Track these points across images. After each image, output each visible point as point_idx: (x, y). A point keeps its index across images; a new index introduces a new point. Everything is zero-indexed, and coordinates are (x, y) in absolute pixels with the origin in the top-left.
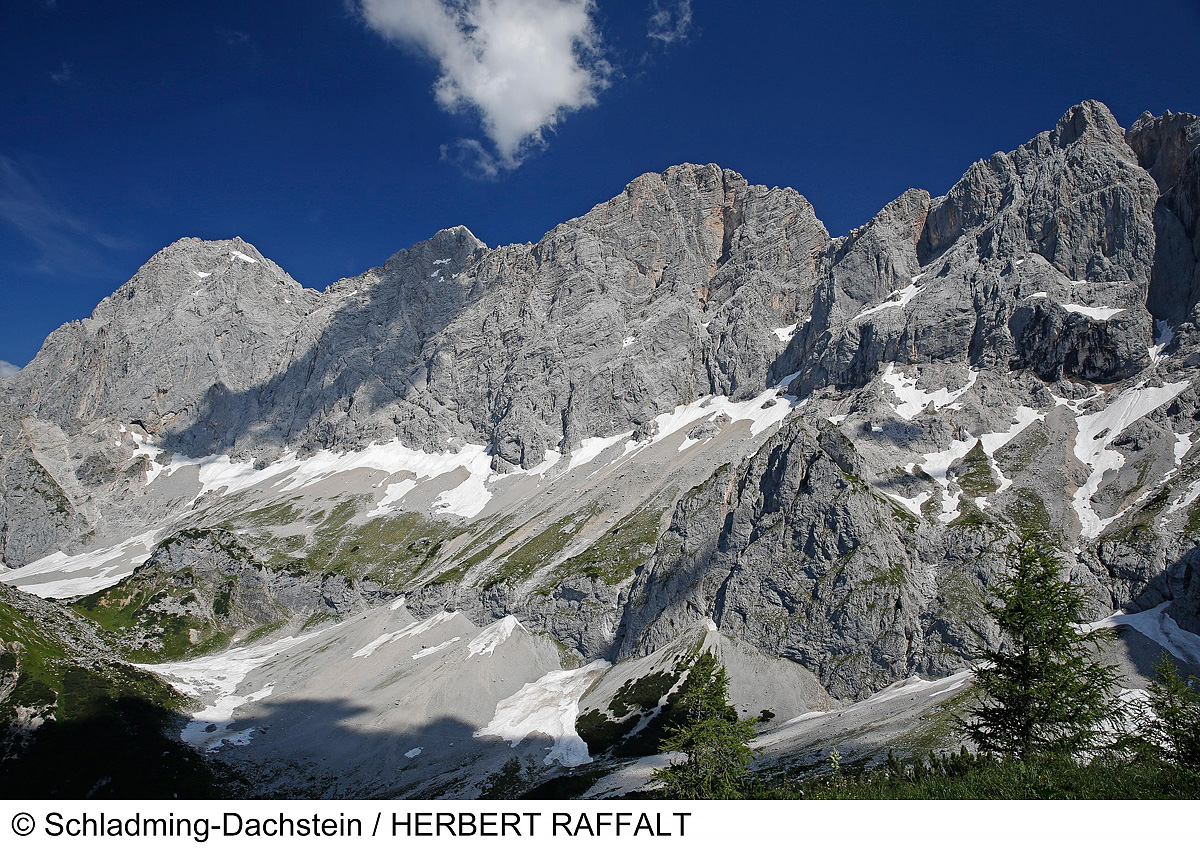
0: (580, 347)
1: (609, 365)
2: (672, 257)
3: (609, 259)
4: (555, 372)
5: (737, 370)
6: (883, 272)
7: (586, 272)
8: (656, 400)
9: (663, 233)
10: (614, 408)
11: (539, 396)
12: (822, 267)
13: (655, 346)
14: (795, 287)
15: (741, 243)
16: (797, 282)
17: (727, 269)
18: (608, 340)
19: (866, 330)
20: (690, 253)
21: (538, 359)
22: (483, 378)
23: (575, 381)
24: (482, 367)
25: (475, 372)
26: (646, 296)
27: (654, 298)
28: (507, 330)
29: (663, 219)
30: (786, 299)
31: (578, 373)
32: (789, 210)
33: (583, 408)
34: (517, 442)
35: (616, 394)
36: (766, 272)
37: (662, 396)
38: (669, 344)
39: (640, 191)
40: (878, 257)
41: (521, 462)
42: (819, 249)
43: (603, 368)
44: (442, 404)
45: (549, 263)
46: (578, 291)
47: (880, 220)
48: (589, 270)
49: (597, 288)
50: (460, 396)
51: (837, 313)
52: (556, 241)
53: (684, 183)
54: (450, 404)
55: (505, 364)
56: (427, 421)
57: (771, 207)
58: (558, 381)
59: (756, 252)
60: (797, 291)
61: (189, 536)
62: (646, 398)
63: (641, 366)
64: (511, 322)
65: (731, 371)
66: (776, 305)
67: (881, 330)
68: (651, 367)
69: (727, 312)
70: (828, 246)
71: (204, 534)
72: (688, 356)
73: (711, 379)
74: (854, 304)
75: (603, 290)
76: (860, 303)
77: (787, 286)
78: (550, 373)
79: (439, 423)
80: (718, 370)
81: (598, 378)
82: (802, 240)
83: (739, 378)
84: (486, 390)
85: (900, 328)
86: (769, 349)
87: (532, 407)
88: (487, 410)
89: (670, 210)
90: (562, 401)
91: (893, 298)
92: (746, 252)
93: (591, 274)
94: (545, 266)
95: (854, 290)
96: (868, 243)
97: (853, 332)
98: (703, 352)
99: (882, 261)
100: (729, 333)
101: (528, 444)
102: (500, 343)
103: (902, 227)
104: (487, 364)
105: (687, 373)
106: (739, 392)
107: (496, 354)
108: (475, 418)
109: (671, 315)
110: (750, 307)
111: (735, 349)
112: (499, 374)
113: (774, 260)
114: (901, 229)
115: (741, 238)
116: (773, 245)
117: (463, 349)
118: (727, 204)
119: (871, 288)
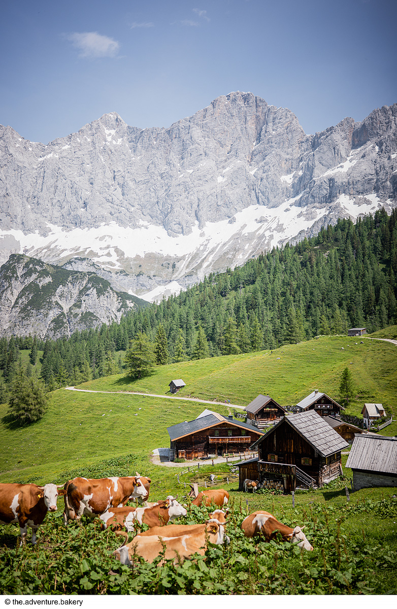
0: (201, 182)
1: (214, 190)
2: (235, 139)
3: (207, 139)
4: (191, 193)
5: (269, 195)
6: (336, 155)
7: (196, 145)
8: (236, 207)
9: (230, 127)
10: (217, 210)
11: (185, 204)
12: (303, 148)
13: (232, 183)
14: (291, 157)
15: (266, 135)
16: (292, 155)
17: (260, 147)
18: (213, 179)
19: (331, 180)
20: (243, 139)
21: (181, 187)
22: (153, 194)
23: (200, 197)
24: (152, 190)
25: (148, 192)
26: (224, 158)
27: (227, 159)
28: (163, 172)
29: (230, 120)
30: (287, 163)
31: (201, 194)
32: (288, 120)
33: (205, 210)
34: (180, 224)
35: (219, 204)
36: (279, 150)
37: (237, 205)
38: (238, 182)
39: (219, 105)
40: (334, 149)
41: (183, 232)
42: (301, 139)
43: (212, 192)
44: (133, 206)
45: (177, 139)
46: (194, 154)
47: (335, 131)
48: (199, 144)
49: (204, 154)
50: (142, 203)
51: (316, 171)
52: (180, 128)
53: (238, 102)
54: (137, 206)
55: (164, 188)
56: (128, 214)
57: (279, 118)
58: (192, 197)
59: (273, 140)
60: (292, 159)
61: (79, 260)
62: (232, 206)
63: (228, 192)
64: (164, 168)
65: (267, 195)
66: (283, 165)
67: (339, 181)
68: (231, 192)
69: (262, 168)
70: (305, 138)
71: (84, 259)
72: (246, 187)
73: (258, 198)
74: (324, 168)
75: (206, 154)
76: (326, 168)
77: (288, 157)
78: (188, 193)
79: (135, 215)
80: (260, 194)
81: (210, 196)
82: (294, 135)
83: (270, 198)
84: (156, 200)
85: (346, 180)
86: (283, 186)
87: (183, 209)
88: (158, 210)
89: (233, 116)
90: (195, 206)
91: (342, 167)
92: (268, 139)
93: (199, 146)
94: (175, 141)
95: (324, 162)
96: (330, 141)
97: (326, 181)
98: (253, 186)
99: (336, 150)
100: (265, 177)
101: (184, 225)
102: (159, 178)
103: (343, 134)
104: (154, 188)
105: (247, 195)
106: (271, 204)
107: (158, 183)
108: (151, 213)
109: (239, 168)
110: (273, 166)
111: (268, 185)
112: (162, 193)
113: (282, 144)
114: (343, 136)
115: (266, 132)
116: (281, 137)
117: (139, 180)
118: (258, 114)
119: (331, 162)
